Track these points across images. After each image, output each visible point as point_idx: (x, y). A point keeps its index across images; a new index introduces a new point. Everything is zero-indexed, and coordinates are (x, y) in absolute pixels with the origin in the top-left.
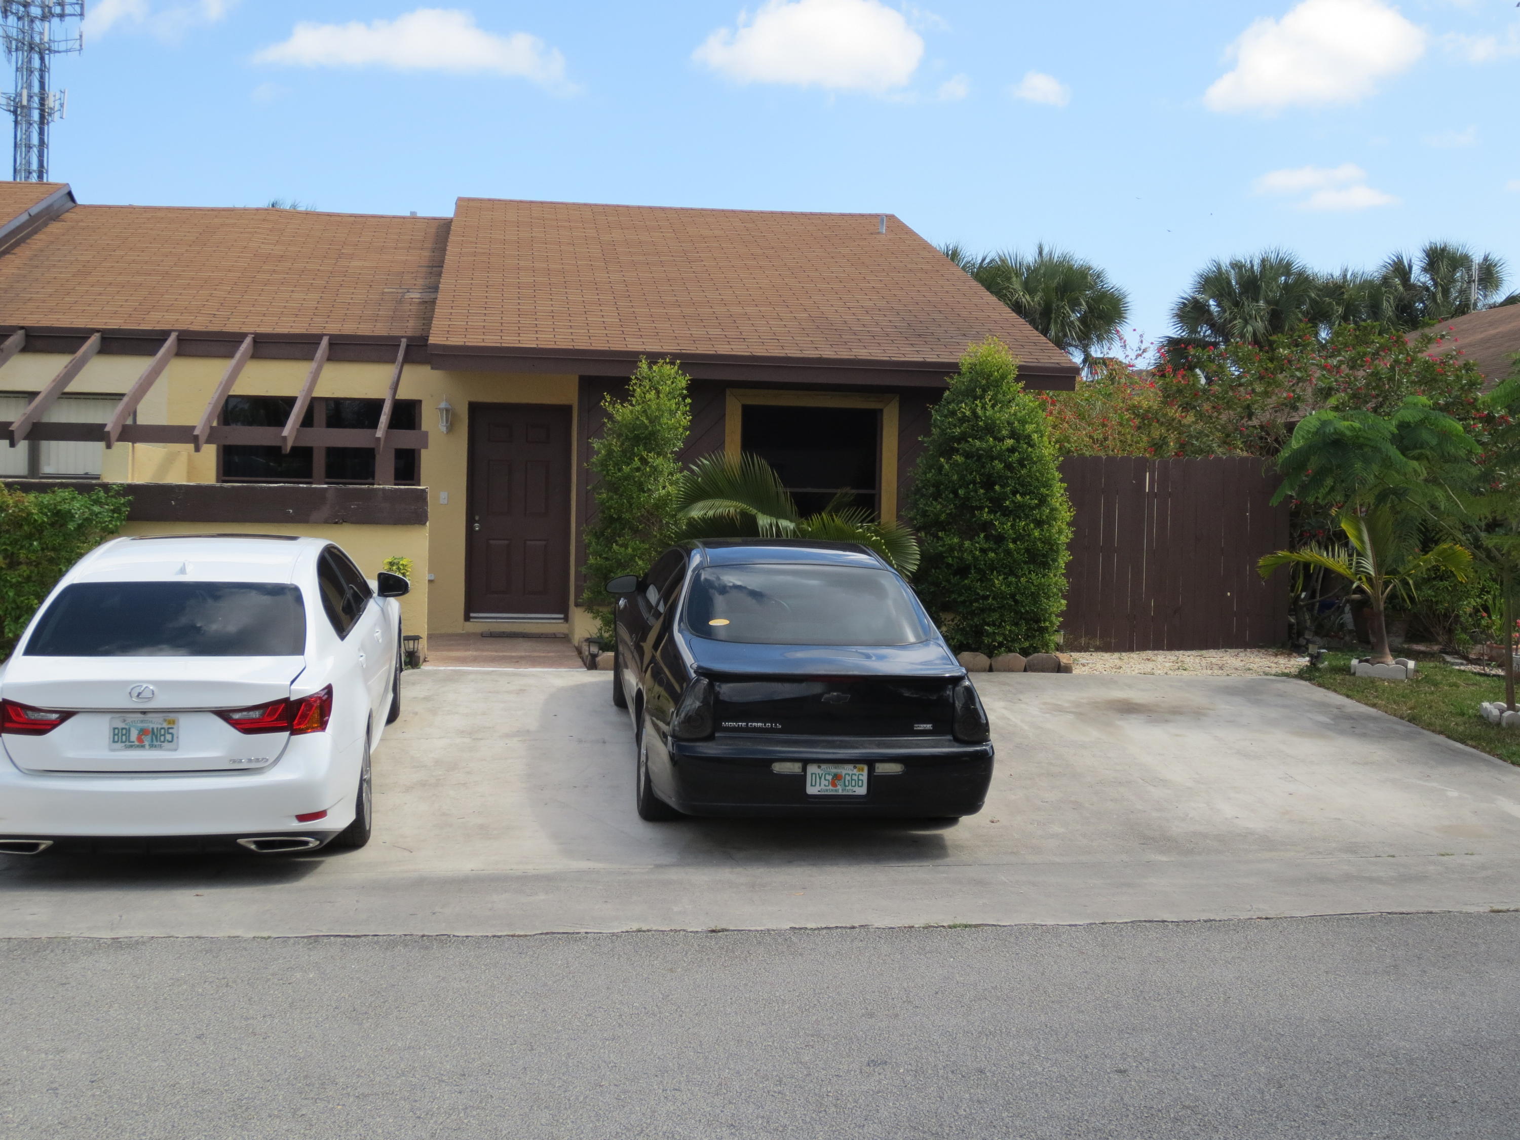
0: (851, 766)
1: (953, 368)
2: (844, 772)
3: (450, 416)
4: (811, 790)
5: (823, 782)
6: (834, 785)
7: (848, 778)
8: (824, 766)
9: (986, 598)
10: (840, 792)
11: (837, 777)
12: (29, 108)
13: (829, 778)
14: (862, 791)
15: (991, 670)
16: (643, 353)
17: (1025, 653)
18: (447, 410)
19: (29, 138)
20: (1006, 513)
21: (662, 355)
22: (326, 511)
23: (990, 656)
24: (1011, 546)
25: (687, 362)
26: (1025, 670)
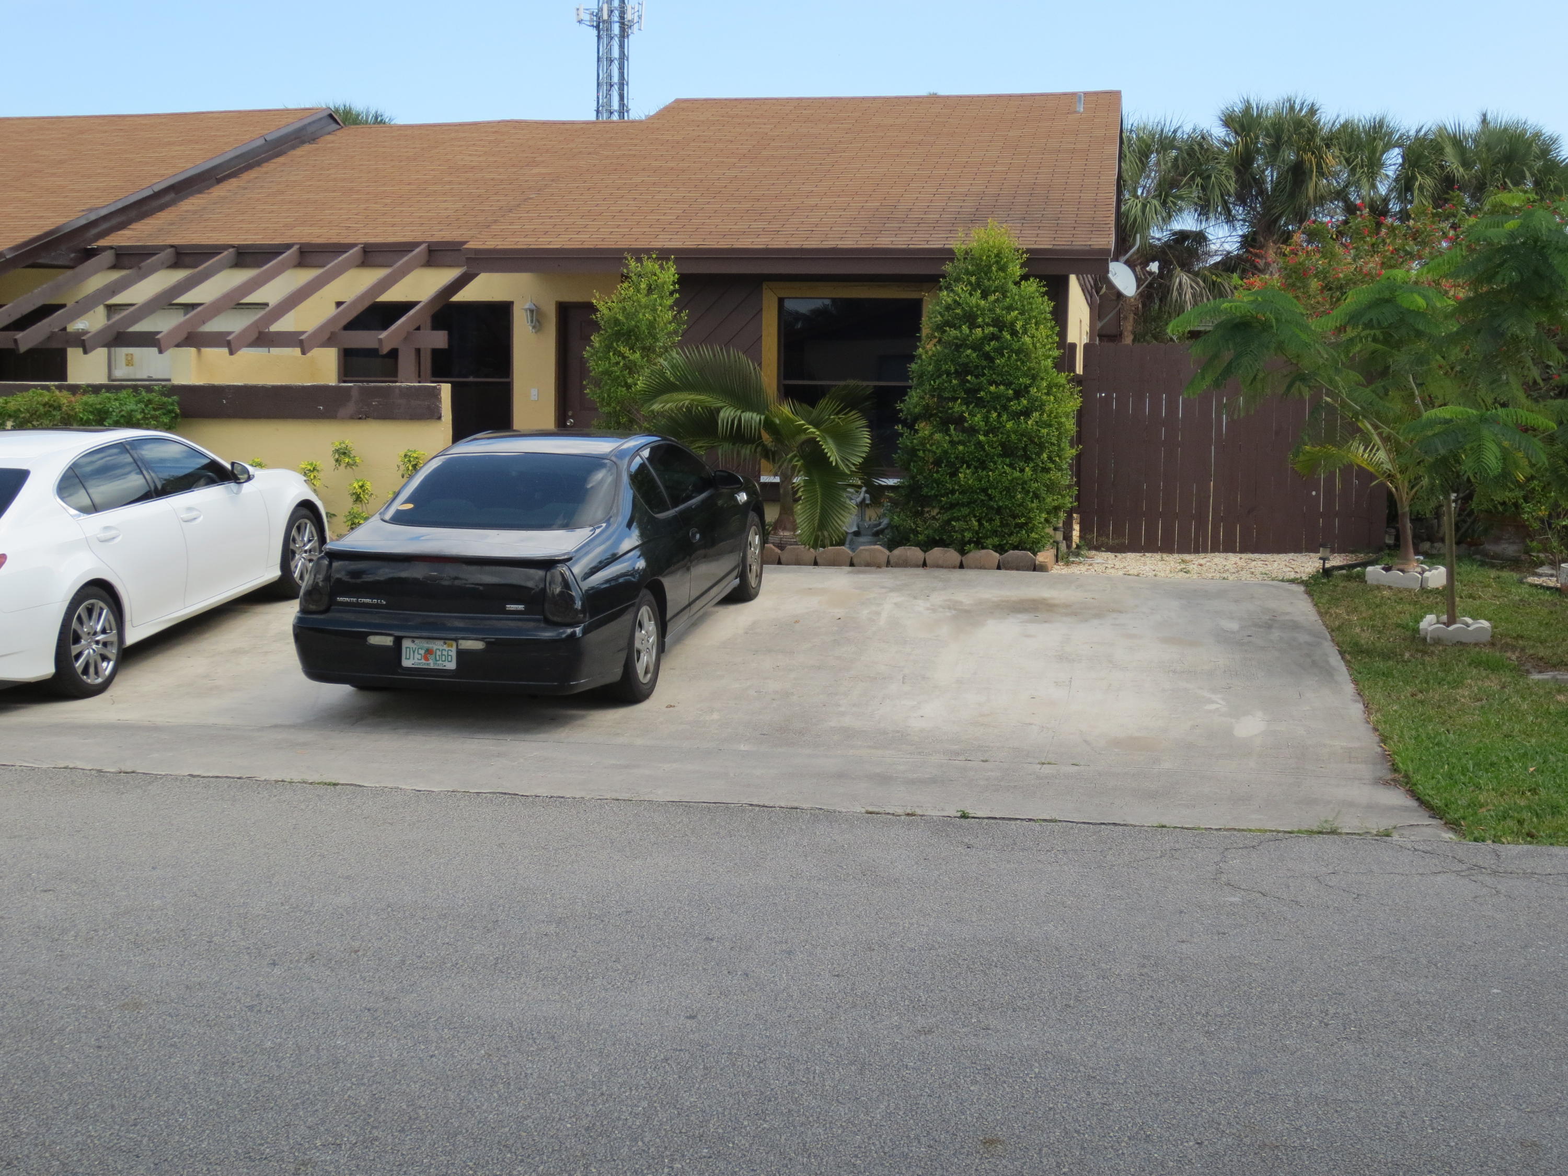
0: (441, 642)
1: (947, 255)
2: (435, 647)
3: (536, 316)
4: (406, 663)
5: (417, 656)
6: (426, 659)
7: (438, 653)
8: (417, 641)
9: (953, 492)
10: (432, 666)
11: (429, 652)
12: (609, 22)
13: (422, 652)
14: (452, 665)
15: (961, 566)
16: (630, 250)
17: (1000, 549)
18: (532, 311)
19: (610, 50)
20: (980, 403)
21: (648, 251)
22: (351, 407)
23: (963, 552)
24: (982, 438)
25: (682, 256)
26: (999, 568)
